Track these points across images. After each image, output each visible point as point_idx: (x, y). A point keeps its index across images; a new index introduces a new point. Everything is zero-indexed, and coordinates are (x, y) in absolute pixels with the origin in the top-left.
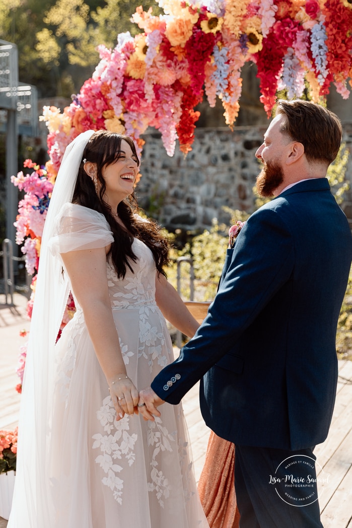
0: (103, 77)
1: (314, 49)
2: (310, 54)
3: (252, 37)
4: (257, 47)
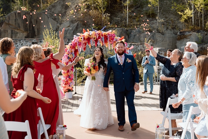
0: (75, 41)
1: (103, 40)
2: (102, 40)
3: (95, 38)
4: (95, 39)
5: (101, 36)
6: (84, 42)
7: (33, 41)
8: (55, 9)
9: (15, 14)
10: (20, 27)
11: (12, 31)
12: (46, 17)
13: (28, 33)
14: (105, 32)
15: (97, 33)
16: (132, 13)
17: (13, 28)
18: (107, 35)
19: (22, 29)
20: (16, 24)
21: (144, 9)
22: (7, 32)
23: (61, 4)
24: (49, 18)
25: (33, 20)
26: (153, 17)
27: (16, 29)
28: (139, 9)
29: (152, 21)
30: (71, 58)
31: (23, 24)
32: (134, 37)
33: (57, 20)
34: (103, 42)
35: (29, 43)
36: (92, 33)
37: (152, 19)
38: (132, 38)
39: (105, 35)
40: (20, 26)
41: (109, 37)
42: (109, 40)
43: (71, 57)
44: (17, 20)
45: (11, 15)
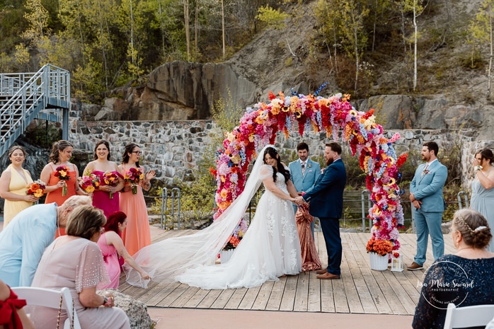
0: (248, 122)
3: (298, 114)
4: (299, 117)
5: (314, 107)
6: (270, 124)
7: (193, 126)
8: (253, 57)
9: (169, 69)
10: (177, 96)
11: (161, 105)
12: (233, 74)
13: (195, 109)
14: (323, 99)
15: (303, 100)
16: (427, 60)
17: (164, 100)
18: (329, 104)
19: (182, 100)
20: (169, 90)
21: (456, 50)
22: (151, 107)
23: (266, 46)
24: (239, 77)
25: (204, 82)
26: (476, 68)
27: (169, 101)
28: (443, 50)
29: (476, 78)
30: (237, 165)
31: (185, 89)
32: (431, 115)
33: (257, 80)
34: (318, 123)
35: (184, 130)
36: (289, 100)
37: (475, 73)
38: (425, 117)
39: (323, 107)
40: (178, 94)
41: (333, 109)
42: (335, 119)
43: (236, 162)
44: (172, 81)
45: (160, 73)
